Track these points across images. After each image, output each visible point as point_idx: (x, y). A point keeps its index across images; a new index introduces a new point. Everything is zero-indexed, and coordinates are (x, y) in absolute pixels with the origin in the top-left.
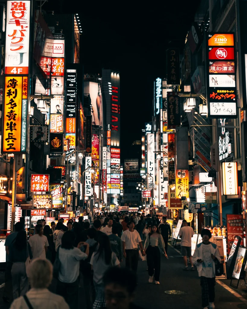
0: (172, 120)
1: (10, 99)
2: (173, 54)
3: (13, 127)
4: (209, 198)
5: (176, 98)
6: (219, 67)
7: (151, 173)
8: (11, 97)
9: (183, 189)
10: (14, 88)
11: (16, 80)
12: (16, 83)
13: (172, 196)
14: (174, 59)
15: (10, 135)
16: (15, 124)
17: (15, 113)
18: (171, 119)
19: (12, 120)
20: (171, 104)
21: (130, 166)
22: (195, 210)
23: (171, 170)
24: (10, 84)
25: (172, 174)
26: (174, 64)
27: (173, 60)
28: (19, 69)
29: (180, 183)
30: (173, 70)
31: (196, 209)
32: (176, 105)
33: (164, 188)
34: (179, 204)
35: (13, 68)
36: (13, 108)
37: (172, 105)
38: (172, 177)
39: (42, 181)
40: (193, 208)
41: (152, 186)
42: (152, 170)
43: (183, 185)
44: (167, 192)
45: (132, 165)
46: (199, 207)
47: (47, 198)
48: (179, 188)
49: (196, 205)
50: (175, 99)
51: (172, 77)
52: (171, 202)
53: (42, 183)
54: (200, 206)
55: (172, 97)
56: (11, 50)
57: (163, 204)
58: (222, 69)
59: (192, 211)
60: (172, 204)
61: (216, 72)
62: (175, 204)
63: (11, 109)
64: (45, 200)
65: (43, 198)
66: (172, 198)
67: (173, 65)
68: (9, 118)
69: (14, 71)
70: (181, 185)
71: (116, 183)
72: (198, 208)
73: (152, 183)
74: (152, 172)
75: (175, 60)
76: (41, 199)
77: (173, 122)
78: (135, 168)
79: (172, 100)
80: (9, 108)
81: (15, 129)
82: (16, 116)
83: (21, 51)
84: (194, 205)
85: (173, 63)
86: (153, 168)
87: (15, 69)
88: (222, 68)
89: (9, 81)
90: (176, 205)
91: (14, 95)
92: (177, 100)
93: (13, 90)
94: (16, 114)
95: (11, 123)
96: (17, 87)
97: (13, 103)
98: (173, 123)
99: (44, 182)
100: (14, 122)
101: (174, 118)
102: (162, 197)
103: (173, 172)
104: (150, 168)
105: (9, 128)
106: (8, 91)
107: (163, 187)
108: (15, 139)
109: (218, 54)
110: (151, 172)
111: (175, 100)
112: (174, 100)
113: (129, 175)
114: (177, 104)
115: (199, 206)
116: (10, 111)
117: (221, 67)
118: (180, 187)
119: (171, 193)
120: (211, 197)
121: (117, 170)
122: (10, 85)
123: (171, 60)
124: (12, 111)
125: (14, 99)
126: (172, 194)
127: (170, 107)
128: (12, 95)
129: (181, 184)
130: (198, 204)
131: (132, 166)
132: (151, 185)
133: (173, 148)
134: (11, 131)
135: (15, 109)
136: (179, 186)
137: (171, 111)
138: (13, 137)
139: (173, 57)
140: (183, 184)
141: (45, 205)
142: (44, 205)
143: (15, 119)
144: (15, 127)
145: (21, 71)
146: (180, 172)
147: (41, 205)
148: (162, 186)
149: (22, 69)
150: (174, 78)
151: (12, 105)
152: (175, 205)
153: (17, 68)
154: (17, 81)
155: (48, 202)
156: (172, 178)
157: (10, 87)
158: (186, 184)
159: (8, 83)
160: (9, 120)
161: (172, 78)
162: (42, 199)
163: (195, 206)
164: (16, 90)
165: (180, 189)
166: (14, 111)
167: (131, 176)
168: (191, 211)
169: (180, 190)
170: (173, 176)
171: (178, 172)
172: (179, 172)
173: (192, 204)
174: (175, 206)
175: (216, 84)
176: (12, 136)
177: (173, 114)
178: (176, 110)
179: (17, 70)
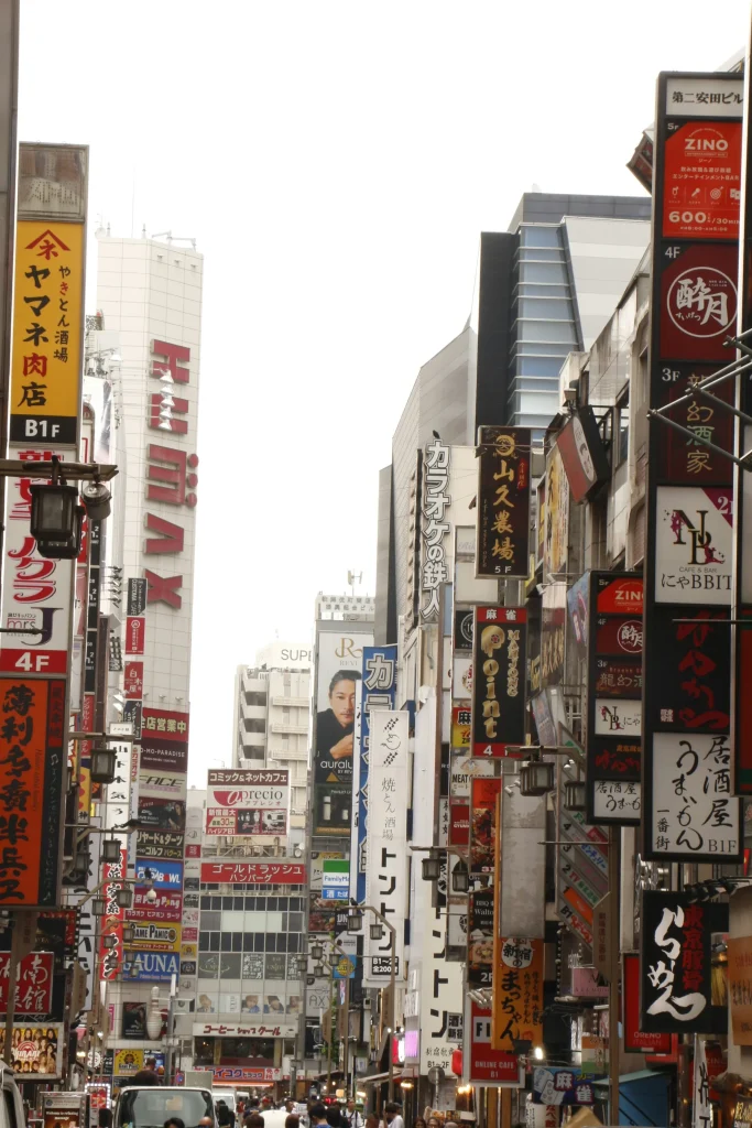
0: (490, 724)
1: (10, 746)
2: (505, 450)
3: (18, 830)
4: (593, 1056)
5: (510, 632)
6: (625, 675)
7: (383, 905)
8: (15, 741)
9: (522, 1012)
10: (23, 713)
11: (28, 690)
12: (30, 698)
13: (478, 1034)
14: (507, 471)
15: (10, 855)
16: (24, 823)
17: (25, 788)
18: (487, 718)
19: (16, 811)
20: (491, 655)
21: (240, 812)
22: (555, 1092)
23: (481, 928)
24: (13, 700)
25: (484, 942)
26: (506, 492)
27: (504, 474)
28: (39, 658)
29: (511, 986)
30: (503, 517)
31: (559, 1089)
32: (510, 661)
33: (445, 981)
34: (505, 1065)
35: (21, 652)
36: (18, 773)
37: (492, 662)
38: (484, 953)
39: (28, 975)
40: (547, 1088)
41: (388, 969)
42: (389, 892)
43: (523, 997)
44: (460, 1011)
45: (251, 806)
46: (569, 1085)
47: (44, 1038)
48: (504, 1008)
49: (559, 1075)
50: (507, 635)
51: (497, 545)
52: (474, 1058)
53: (29, 982)
54: (572, 1082)
55: (493, 630)
56: (16, 597)
57: (438, 1060)
58: (634, 683)
59: (545, 1096)
60: (479, 1064)
61: (615, 692)
62: (492, 1065)
63: (13, 777)
64: (36, 1043)
65: (30, 1039)
66: (478, 1040)
67: (502, 498)
68: (7, 803)
69: (23, 662)
70: (516, 996)
71: (155, 919)
72: (565, 1089)
73: (388, 953)
74: (390, 901)
75: (511, 478)
76: (22, 1039)
77: (495, 729)
78: (268, 822)
79: (495, 638)
80: (7, 773)
81: (26, 839)
82: (28, 798)
83: (47, 603)
84: (552, 1077)
85: (503, 490)
86: (393, 879)
87: (27, 656)
88: (633, 678)
89: (8, 693)
90: (495, 1070)
91: (22, 735)
92: (513, 643)
93: (20, 720)
94: (28, 793)
95: (14, 817)
96: (31, 712)
97: (19, 759)
98: (494, 735)
99: (36, 980)
100: (22, 815)
101: (498, 715)
102: (437, 1024)
103: (486, 935)
104: (383, 878)
105: (6, 834)
106: (6, 721)
107: (441, 977)
108: (24, 867)
109: (623, 637)
110: (385, 899)
111: (507, 642)
112: (502, 641)
113: (233, 865)
114: (515, 659)
115: (569, 1080)
116: (9, 783)
117: (632, 676)
118: (509, 1004)
119: (478, 1019)
120: (600, 1053)
121: (168, 837)
122: (11, 705)
123: (496, 477)
124: (15, 784)
125: (22, 748)
126: (479, 1025)
127: (486, 667)
128: (16, 734)
129: (514, 990)
130: (565, 1074)
131: (252, 812)
132: (384, 964)
133: (489, 835)
134: (13, 841)
135: (26, 777)
136: (507, 1000)
137: (488, 686)
138: (18, 861)
139: (504, 464)
140: (522, 992)
141: (35, 1062)
142: (31, 1061)
143: (26, 805)
144: (23, 831)
145: (46, 664)
146: (513, 945)
147: (23, 1061)
148: (437, 972)
149: (47, 657)
150: (504, 550)
151: (15, 764)
152: (490, 1069)
153: (34, 654)
154: (33, 694)
155: (45, 1053)
156: (484, 957)
157: (11, 709)
158: (532, 993)
159: (7, 697)
160: (7, 809)
161: (496, 548)
162: (26, 1039)
163: (555, 1081)
164: (30, 720)
165: (509, 1009)
166: (24, 783)
167: (245, 873)
168: (542, 1098)
169: (511, 1015)
170: (488, 949)
171: (505, 944)
172: (509, 946)
173: (547, 1073)
174: (492, 1073)
175: (614, 726)
176: (14, 859)
177: (494, 697)
178: (510, 680)
179: (33, 660)
